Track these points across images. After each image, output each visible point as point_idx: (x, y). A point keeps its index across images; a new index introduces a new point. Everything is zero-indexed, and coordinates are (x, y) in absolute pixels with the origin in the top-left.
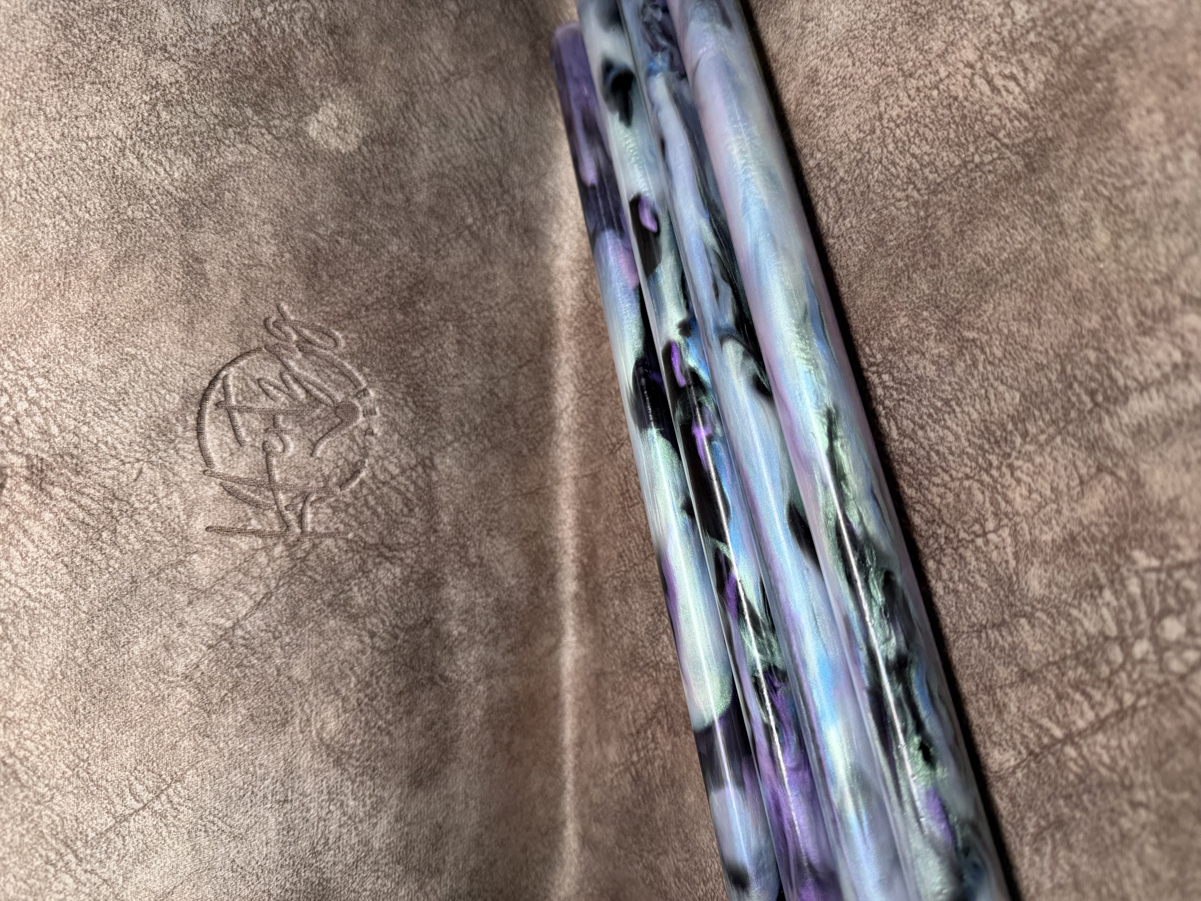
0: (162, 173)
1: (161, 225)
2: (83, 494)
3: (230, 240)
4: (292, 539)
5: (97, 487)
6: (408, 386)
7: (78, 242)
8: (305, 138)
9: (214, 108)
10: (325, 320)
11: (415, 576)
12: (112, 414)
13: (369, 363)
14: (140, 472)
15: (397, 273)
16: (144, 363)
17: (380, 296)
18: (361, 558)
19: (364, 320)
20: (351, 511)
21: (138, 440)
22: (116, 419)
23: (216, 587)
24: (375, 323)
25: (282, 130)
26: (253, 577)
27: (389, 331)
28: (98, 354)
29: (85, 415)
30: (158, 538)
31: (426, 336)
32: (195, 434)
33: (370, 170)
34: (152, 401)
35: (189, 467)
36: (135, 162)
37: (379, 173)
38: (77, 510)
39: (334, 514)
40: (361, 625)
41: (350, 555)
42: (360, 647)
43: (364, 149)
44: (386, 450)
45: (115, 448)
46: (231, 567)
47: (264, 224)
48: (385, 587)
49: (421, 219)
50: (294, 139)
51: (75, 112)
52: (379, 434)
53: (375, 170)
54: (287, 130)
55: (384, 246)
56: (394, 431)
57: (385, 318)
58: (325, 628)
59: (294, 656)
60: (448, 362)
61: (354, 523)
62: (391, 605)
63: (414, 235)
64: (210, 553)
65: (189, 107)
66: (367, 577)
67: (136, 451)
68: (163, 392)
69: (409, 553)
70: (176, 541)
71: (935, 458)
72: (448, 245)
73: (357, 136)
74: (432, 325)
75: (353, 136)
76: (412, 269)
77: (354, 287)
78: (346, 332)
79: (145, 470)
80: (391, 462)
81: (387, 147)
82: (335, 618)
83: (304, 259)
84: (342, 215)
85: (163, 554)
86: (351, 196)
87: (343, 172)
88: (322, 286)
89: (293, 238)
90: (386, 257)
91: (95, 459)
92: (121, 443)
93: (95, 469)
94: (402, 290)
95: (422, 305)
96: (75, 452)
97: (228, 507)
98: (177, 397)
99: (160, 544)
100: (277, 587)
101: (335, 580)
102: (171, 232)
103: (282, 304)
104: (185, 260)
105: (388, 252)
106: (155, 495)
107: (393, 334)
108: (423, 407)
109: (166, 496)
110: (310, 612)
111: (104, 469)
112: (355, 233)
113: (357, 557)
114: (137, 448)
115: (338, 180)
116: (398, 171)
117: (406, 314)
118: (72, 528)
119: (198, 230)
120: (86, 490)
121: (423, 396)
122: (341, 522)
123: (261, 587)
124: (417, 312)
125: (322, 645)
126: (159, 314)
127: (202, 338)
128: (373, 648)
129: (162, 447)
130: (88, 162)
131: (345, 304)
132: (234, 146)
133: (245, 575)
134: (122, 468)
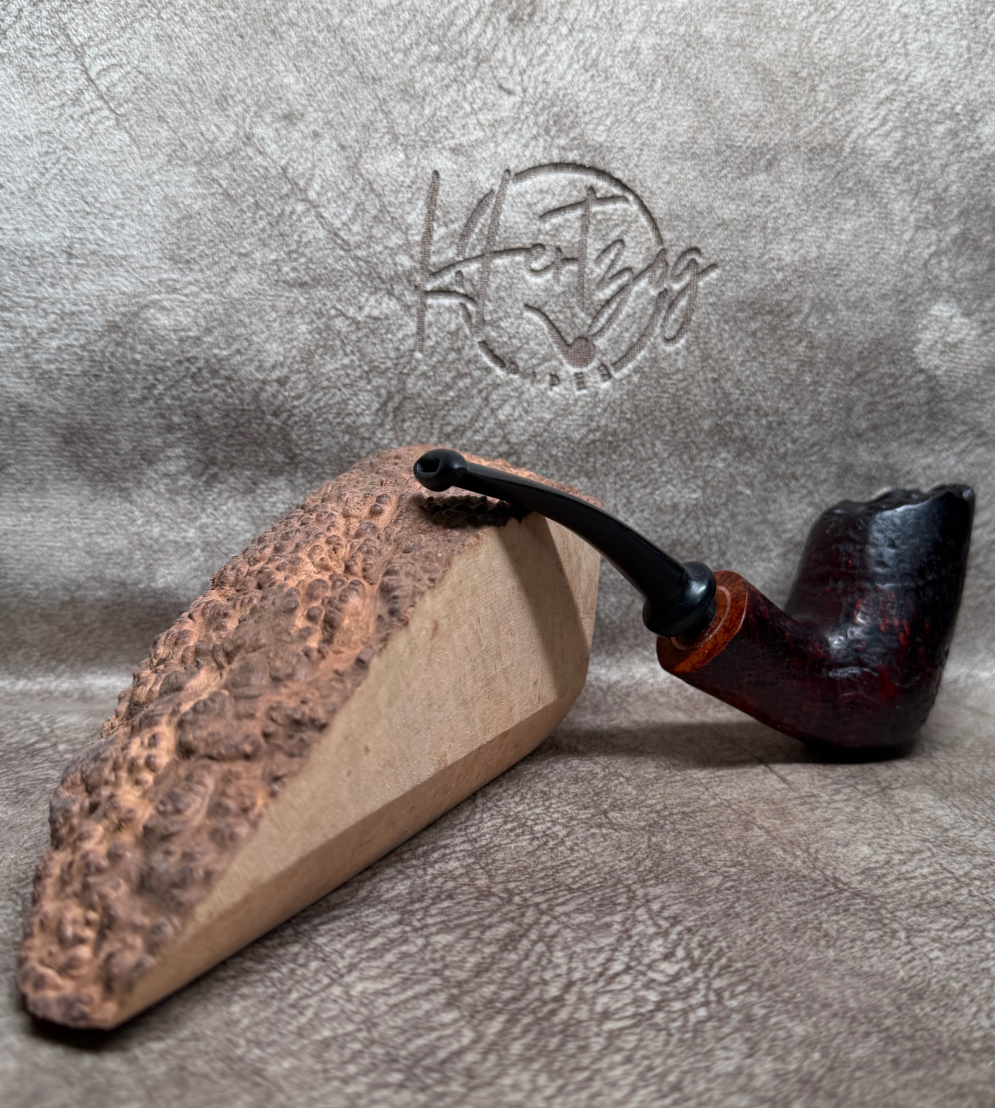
0: (872, 125)
1: (810, 123)
2: (486, 25)
3: (797, 204)
4: (418, 278)
5: (494, 42)
6: (614, 433)
7: (785, 29)
8: (929, 300)
9: (954, 188)
10: (699, 325)
11: (357, 443)
12: (582, 62)
13: (644, 382)
14: (510, 92)
15: (764, 422)
16: (643, 101)
17: (733, 398)
18: (388, 369)
19: (700, 377)
20: (452, 356)
21: (550, 92)
22: (576, 66)
23: (361, 181)
24: (697, 391)
25: (936, 271)
26: (372, 227)
27: (687, 409)
28: (654, 48)
29: (581, 31)
30: (427, 111)
31: (681, 460)
32: (556, 160)
33: (894, 385)
34: (597, 109)
35: (515, 153)
36: (882, 96)
37: (891, 397)
38: (467, 18)
39: (449, 333)
40: (296, 366)
41: (393, 355)
42: (268, 365)
43: (921, 378)
44: (529, 403)
45: (540, 65)
46: (386, 200)
47: (819, 247)
48: (345, 402)
49: (835, 454)
50: (926, 287)
51: (934, 29)
52: (550, 393)
53: (894, 391)
54: (937, 277)
55: (797, 403)
56: (555, 413)
57: (704, 404)
58: (298, 321)
59: (264, 276)
60: (648, 490)
61: (435, 359)
62: (320, 408)
63: (813, 445)
64: (405, 174)
65: (952, 158)
66: (361, 377)
67: (536, 88)
68: (608, 122)
69: (391, 434)
70: (422, 134)
71: (582, 1076)
72: (804, 491)
73: (937, 367)
74: (697, 469)
75: (937, 362)
76: (769, 443)
77: (742, 363)
78: (684, 353)
79: (512, 98)
80: (514, 408)
81: (925, 408)
82: (310, 333)
83: (777, 297)
84: (834, 347)
85: (406, 117)
86: (859, 359)
87: (889, 349)
88: (741, 322)
89: (801, 283)
90: (784, 405)
91: (527, 41)
92: (546, 72)
93: (515, 40)
94: (741, 428)
95: (724, 455)
96: (536, 19)
97: (463, 199)
98: (601, 139)
99: (420, 114)
100: (356, 259)
101: (360, 334)
102: (801, 133)
103: (718, 271)
104: (769, 150)
105: (791, 409)
106: (481, 109)
107: (684, 414)
108: (588, 454)
109: (479, 123)
110: (320, 300)
111: (515, 51)
112: (812, 364)
113: (389, 364)
114: (540, 89)
115: (879, 342)
116: (895, 423)
117: (710, 433)
118: (446, 11)
119: (807, 166)
120: (490, 30)
121: (602, 453)
122: (437, 343)
123: (358, 238)
124: (713, 449)
125: (274, 315)
126: (703, 119)
127: (674, 169)
128: (264, 382)
129: (541, 119)
130: (878, 43)
131: (720, 352)
132: (912, 211)
133: (375, 217)
134: (516, 71)
